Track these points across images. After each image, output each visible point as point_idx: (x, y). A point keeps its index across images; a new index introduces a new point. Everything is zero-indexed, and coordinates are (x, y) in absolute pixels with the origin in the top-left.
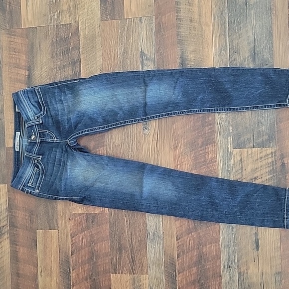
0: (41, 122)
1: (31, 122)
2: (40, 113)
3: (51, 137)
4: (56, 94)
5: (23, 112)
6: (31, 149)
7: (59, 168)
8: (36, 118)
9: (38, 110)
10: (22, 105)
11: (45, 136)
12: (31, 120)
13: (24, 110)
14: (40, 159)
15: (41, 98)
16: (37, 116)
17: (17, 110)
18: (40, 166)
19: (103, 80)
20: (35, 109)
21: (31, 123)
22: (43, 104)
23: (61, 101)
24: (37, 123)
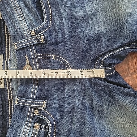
0: (43, 41)
1: (23, 40)
2: (41, 23)
3: (62, 66)
6: (25, 92)
7: (83, 119)
8: (33, 33)
9: (38, 19)
10: (8, 9)
11: (51, 65)
12: (23, 38)
13: (13, 17)
14: (44, 106)
16: (35, 29)
18: (47, 120)
20: (31, 18)
21: (23, 43)
22: (47, 7)
24: (36, 42)
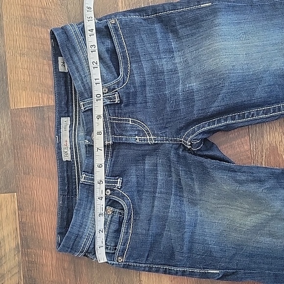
0: (117, 100)
2: (115, 78)
3: (140, 133)
4: (159, 36)
5: (77, 75)
7: (168, 200)
9: (112, 72)
10: (76, 59)
11: (127, 131)
13: (80, 69)
14: (119, 185)
15: (120, 44)
16: (108, 85)
17: (61, 69)
18: (123, 203)
19: (266, 8)
22: (124, 57)
23: (171, 51)
24: (108, 102)
